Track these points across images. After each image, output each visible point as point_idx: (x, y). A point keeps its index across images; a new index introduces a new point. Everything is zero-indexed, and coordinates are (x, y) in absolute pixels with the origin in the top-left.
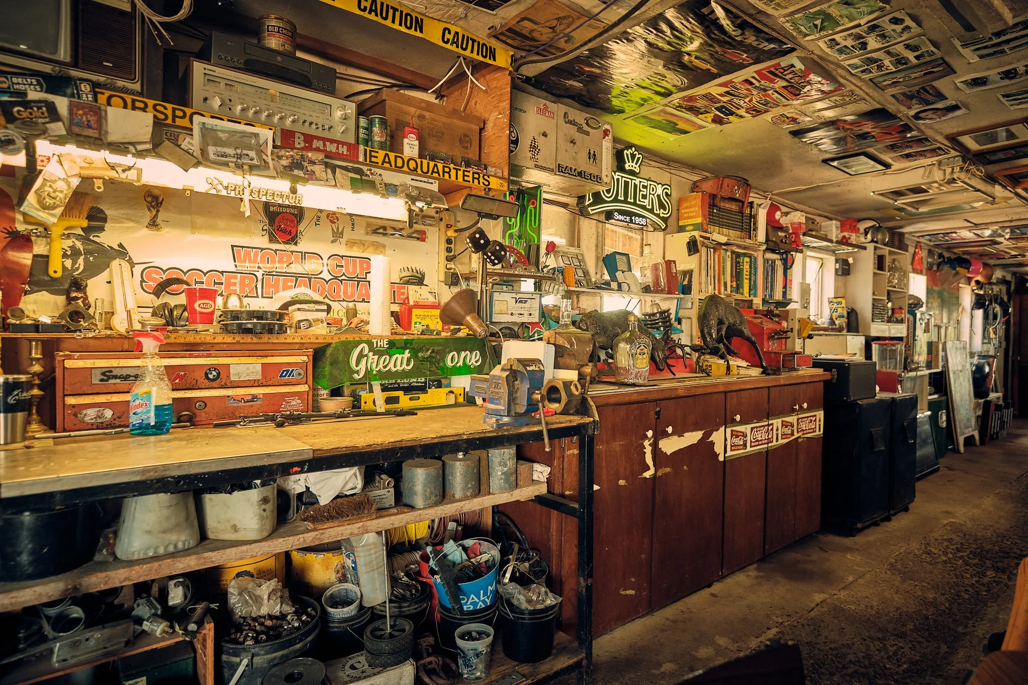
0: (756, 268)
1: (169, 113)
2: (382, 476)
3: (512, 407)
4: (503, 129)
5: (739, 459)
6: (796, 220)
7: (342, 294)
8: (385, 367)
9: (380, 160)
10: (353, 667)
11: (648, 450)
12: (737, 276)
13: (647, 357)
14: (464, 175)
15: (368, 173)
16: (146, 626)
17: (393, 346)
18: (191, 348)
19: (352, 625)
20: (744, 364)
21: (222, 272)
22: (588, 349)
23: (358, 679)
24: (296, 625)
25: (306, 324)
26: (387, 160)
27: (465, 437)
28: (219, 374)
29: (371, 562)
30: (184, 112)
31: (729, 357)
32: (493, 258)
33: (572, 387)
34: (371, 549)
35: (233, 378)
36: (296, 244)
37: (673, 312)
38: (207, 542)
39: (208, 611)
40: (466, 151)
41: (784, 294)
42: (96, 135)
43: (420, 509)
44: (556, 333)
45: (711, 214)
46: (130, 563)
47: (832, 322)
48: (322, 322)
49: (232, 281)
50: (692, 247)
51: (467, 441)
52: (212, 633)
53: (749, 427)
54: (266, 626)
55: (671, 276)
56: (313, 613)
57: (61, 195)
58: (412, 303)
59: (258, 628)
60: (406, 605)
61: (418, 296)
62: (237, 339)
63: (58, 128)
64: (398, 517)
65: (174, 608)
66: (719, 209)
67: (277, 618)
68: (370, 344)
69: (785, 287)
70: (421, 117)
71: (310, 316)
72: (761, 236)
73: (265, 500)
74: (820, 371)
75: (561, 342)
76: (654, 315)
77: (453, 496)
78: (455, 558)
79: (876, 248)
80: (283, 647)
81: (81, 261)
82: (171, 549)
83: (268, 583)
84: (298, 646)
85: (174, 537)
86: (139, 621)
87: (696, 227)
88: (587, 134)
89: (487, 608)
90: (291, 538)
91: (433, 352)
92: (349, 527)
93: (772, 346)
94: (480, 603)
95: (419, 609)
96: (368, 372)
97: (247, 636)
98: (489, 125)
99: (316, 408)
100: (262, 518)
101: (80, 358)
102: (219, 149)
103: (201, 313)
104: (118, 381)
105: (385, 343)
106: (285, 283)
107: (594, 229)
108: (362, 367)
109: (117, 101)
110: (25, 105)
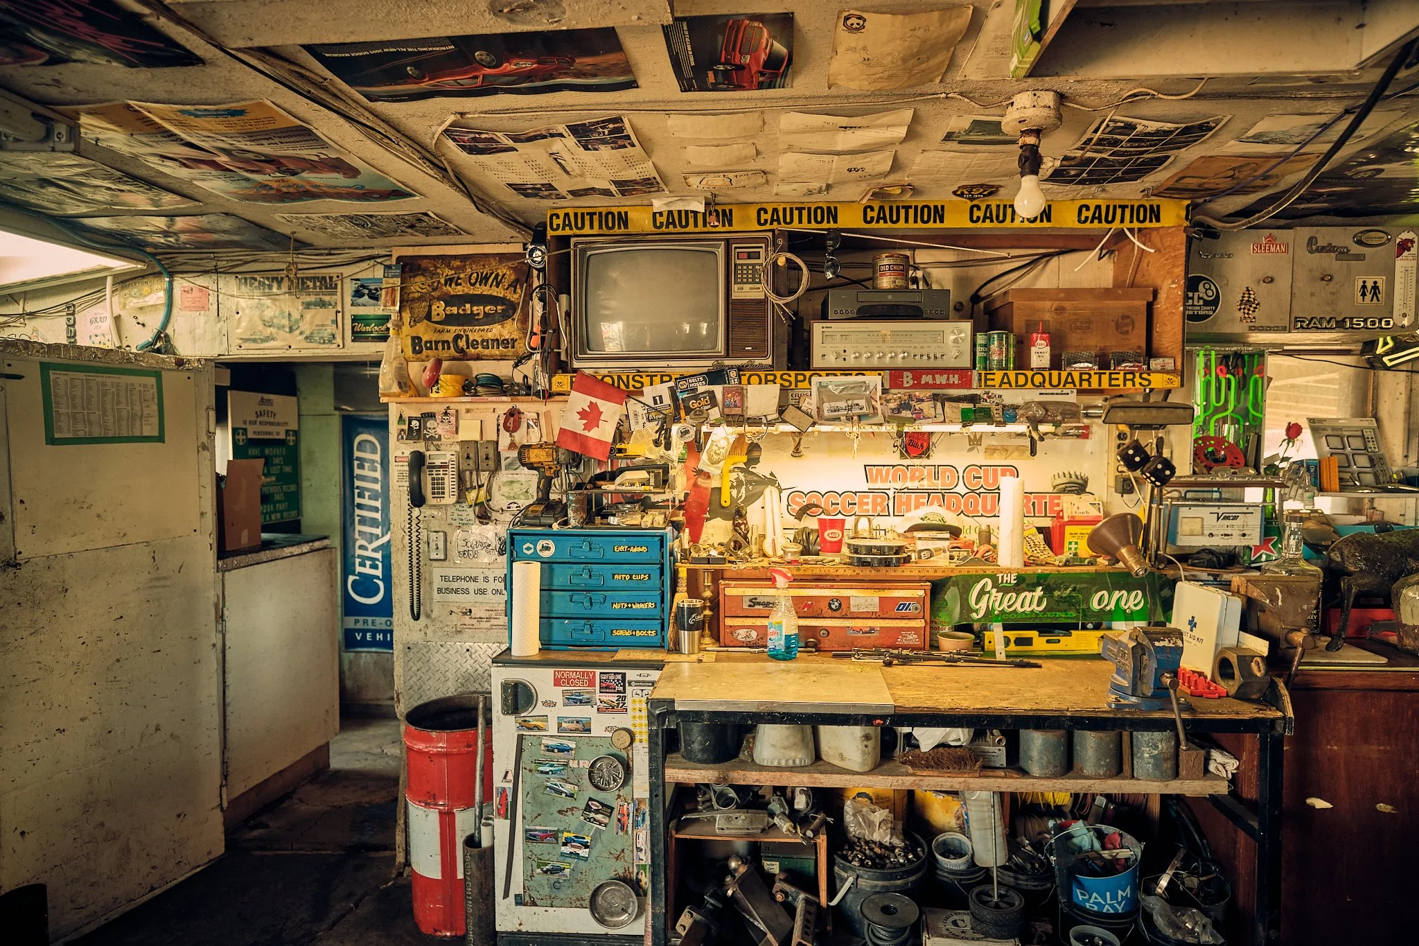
1: (792, 379)
2: (994, 731)
3: (1139, 686)
4: (1177, 303)
7: (980, 508)
8: (1009, 607)
9: (997, 383)
10: (955, 923)
14: (1111, 379)
15: (985, 397)
16: (776, 820)
17: (1023, 583)
18: (819, 579)
19: (961, 880)
21: (855, 493)
22: (1305, 607)
23: (955, 937)
24: (901, 861)
25: (927, 554)
26: (1006, 380)
27: (1069, 714)
28: (840, 604)
29: (983, 819)
30: (804, 376)
32: (1153, 479)
33: (1253, 664)
34: (983, 806)
35: (853, 609)
36: (928, 457)
38: (820, 763)
39: (824, 823)
40: (1125, 337)
42: (740, 413)
43: (1035, 778)
44: (1248, 581)
46: (762, 768)
48: (944, 551)
49: (865, 500)
51: (1072, 718)
52: (825, 844)
54: (875, 853)
56: (921, 854)
57: (723, 451)
58: (1066, 519)
59: (867, 852)
60: (1023, 878)
61: (1075, 509)
62: (857, 571)
63: (715, 413)
64: (1005, 780)
65: (798, 811)
67: (886, 848)
68: (994, 578)
70: (1060, 310)
71: (932, 545)
73: (867, 737)
75: (1255, 594)
77: (1082, 770)
78: (1083, 844)
80: (884, 877)
81: (743, 490)
82: (791, 763)
83: (882, 811)
84: (899, 882)
85: (792, 754)
86: (772, 815)
89: (1116, 916)
90: (890, 778)
91: (1074, 590)
92: (949, 779)
94: (1107, 906)
95: (1039, 888)
96: (989, 612)
97: (856, 856)
98: (1162, 296)
99: (935, 646)
100: (864, 753)
101: (735, 586)
102: (833, 404)
103: (830, 542)
104: (761, 607)
105: (1013, 578)
106: (917, 499)
107: (1402, 385)
108: (983, 605)
109: (755, 379)
110: (696, 397)
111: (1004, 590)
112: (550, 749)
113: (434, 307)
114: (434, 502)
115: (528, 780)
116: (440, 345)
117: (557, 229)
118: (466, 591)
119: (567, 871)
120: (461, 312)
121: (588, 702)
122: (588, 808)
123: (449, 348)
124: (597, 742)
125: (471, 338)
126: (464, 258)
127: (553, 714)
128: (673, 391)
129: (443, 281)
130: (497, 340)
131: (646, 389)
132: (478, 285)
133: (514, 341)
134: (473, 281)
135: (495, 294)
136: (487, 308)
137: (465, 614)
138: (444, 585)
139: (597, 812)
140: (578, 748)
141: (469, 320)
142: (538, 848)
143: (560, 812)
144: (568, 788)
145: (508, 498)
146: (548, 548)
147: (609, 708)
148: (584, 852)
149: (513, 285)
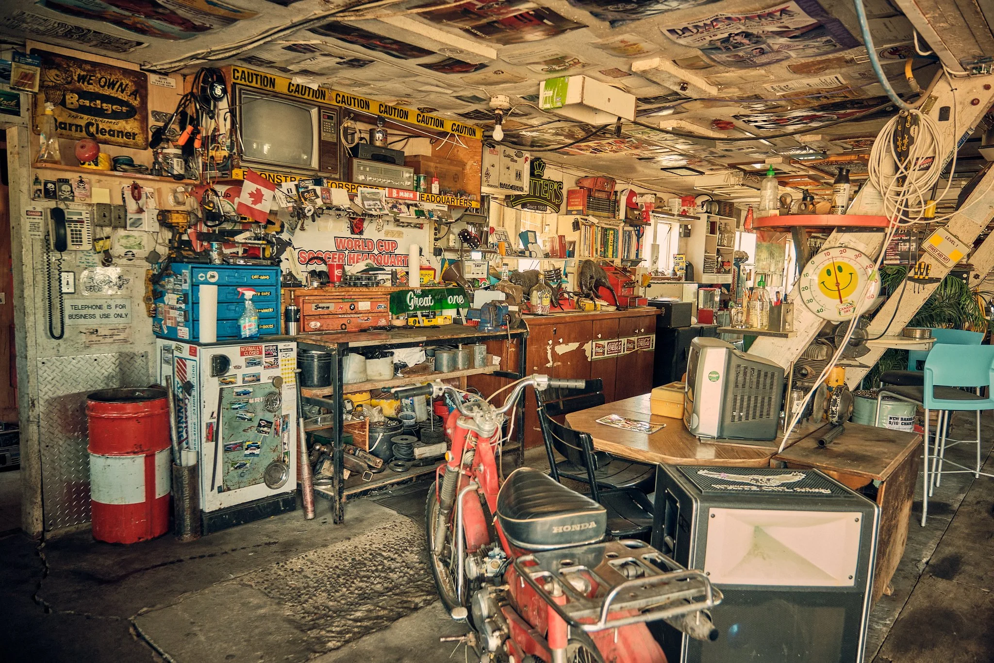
0: (618, 239)
1: (350, 187)
3: (494, 323)
4: (477, 172)
5: (600, 361)
6: (648, 201)
7: (383, 262)
8: (422, 304)
9: (425, 199)
11: (549, 352)
12: (605, 244)
13: (549, 299)
14: (460, 202)
15: (419, 205)
17: (424, 293)
19: (413, 429)
20: (606, 304)
24: (393, 424)
25: (383, 281)
26: (428, 198)
30: (354, 186)
31: (596, 299)
32: (473, 246)
36: (362, 234)
37: (562, 269)
40: (456, 183)
41: (637, 255)
43: (444, 373)
45: (589, 202)
47: (675, 274)
50: (576, 226)
53: (606, 342)
55: (562, 246)
62: (360, 289)
66: (594, 198)
68: (413, 292)
69: (638, 250)
70: (436, 167)
72: (622, 215)
74: (654, 309)
76: (551, 271)
77: (458, 367)
79: (709, 217)
82: (361, 380)
85: (362, 375)
87: (579, 212)
88: (516, 161)
91: (441, 296)
92: (421, 377)
93: (624, 292)
96: (415, 307)
98: (467, 167)
102: (368, 202)
103: (337, 276)
105: (420, 291)
107: (514, 215)
108: (412, 304)
109: (334, 185)
110: (308, 192)
111: (418, 297)
112: (238, 394)
113: (67, 97)
114: (74, 248)
115: (226, 415)
116: (74, 128)
117: (237, 79)
118: (93, 316)
119: (248, 465)
120: (92, 105)
121: (259, 364)
122: (260, 425)
123: (81, 131)
124: (264, 386)
125: (101, 127)
126: (94, 64)
127: (240, 373)
128: (297, 186)
129: (76, 78)
130: (122, 132)
131: (283, 184)
132: (106, 88)
133: (134, 135)
134: (102, 84)
135: (120, 97)
136: (114, 107)
137: (92, 333)
138: (75, 312)
139: (264, 426)
140: (254, 391)
141: (100, 113)
142: (231, 455)
143: (244, 431)
144: (249, 416)
145: (126, 247)
146: (213, 277)
147: (271, 366)
148: (257, 452)
149: (134, 94)
